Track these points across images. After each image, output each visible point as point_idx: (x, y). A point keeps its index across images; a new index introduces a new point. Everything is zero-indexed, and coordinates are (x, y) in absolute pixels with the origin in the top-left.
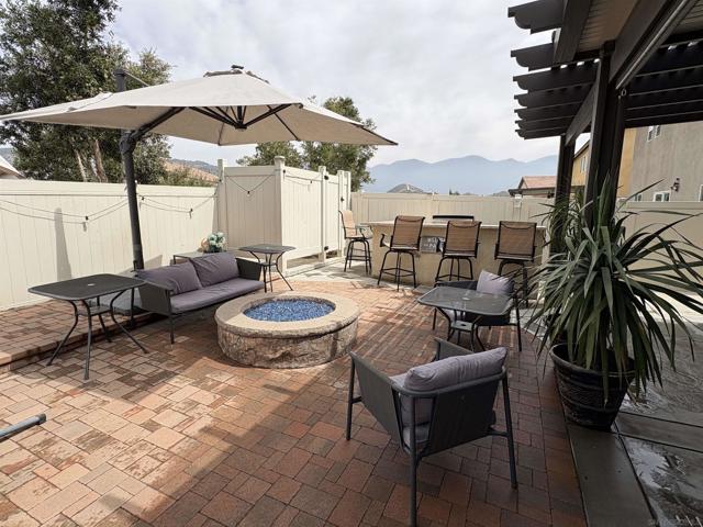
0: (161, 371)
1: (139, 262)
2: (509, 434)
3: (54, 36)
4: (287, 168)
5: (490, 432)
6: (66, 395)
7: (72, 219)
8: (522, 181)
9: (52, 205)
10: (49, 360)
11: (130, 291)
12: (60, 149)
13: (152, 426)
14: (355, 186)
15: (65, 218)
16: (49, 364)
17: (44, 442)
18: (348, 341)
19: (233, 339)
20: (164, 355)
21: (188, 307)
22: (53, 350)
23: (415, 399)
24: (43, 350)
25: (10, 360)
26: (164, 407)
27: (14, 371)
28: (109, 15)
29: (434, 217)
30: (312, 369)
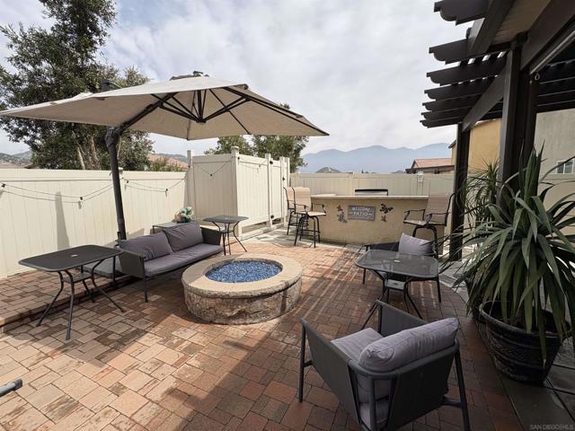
0: (134, 329)
1: (122, 233)
2: (463, 405)
3: (56, 55)
4: (241, 156)
5: (445, 402)
6: (47, 356)
7: (69, 200)
8: (414, 163)
9: (54, 188)
10: (38, 321)
11: (112, 258)
12: (61, 144)
13: (118, 390)
14: (293, 169)
15: (63, 199)
16: (39, 325)
17: (16, 410)
18: (294, 298)
19: (196, 299)
20: (138, 313)
21: (160, 270)
22: (43, 312)
23: (374, 380)
24: (34, 312)
25: (3, 323)
26: (132, 368)
27: (7, 333)
28: (100, 40)
29: (356, 191)
30: (265, 324)
